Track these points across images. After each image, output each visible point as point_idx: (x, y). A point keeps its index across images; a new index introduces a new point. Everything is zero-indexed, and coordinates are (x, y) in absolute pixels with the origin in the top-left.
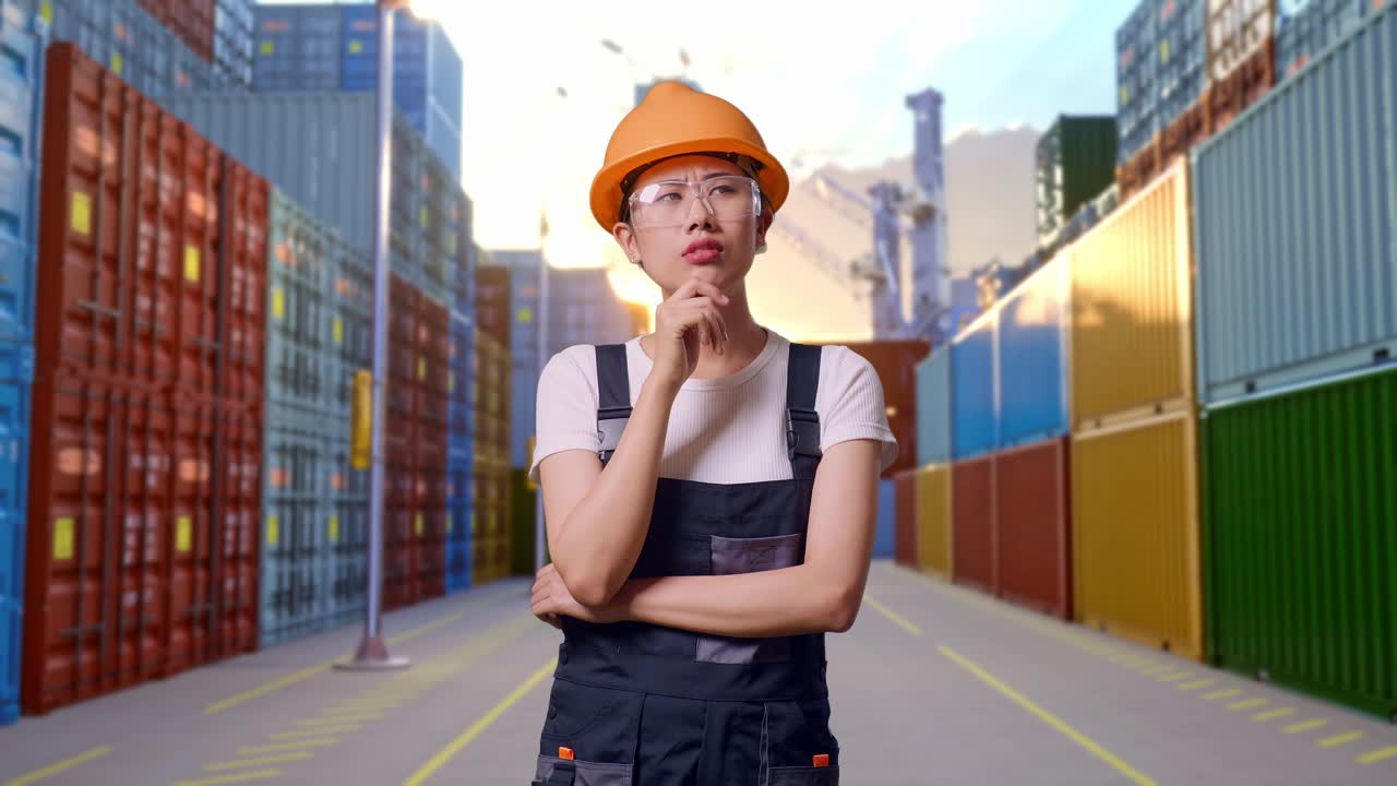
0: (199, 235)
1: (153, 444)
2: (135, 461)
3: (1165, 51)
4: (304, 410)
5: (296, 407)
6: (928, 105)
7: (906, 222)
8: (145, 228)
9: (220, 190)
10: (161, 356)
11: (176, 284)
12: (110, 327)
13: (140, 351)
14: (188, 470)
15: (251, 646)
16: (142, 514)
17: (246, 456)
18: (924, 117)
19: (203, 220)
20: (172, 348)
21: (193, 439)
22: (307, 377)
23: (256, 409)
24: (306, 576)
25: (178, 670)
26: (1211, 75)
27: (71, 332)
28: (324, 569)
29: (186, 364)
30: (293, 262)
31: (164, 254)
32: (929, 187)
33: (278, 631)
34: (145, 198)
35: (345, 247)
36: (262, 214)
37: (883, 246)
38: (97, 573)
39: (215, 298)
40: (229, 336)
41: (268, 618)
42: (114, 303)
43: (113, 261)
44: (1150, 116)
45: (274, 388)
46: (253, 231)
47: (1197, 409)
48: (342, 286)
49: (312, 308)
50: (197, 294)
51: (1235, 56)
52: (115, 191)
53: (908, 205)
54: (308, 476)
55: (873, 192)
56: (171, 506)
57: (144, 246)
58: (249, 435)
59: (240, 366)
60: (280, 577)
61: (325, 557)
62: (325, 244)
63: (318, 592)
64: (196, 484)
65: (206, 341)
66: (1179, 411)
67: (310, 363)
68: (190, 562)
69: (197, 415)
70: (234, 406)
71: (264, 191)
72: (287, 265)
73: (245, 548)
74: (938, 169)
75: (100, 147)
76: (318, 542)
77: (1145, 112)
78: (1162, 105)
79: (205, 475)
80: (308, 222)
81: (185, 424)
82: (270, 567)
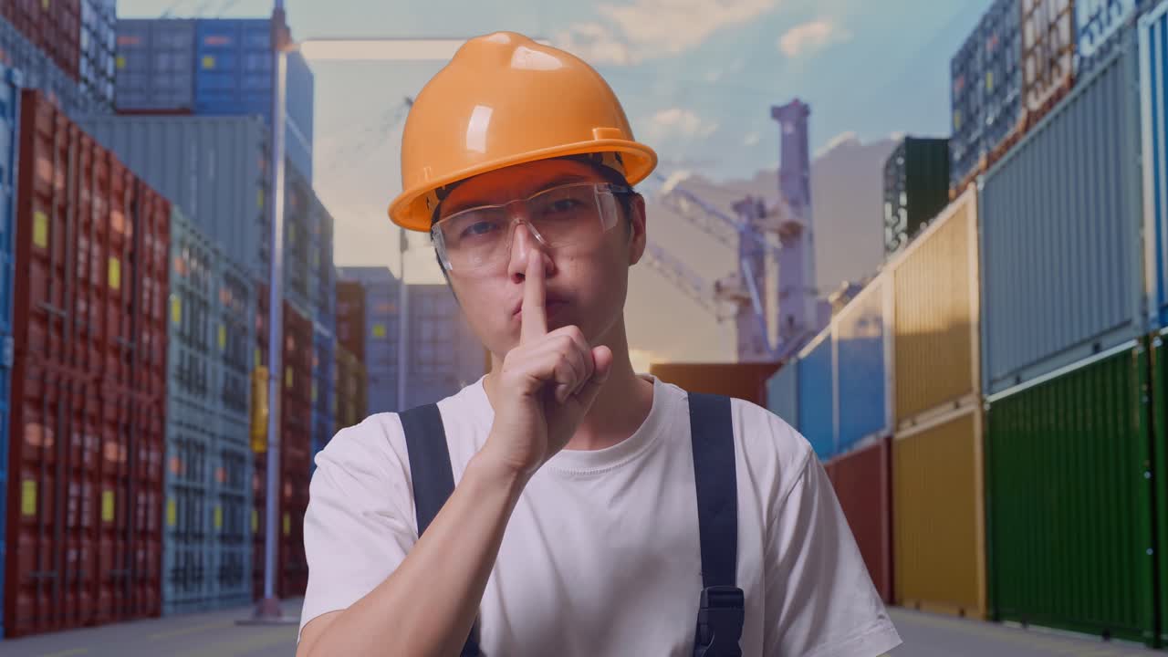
0: (119, 249)
1: (88, 428)
2: (76, 439)
3: (989, 81)
4: (195, 407)
5: (189, 404)
6: (795, 116)
7: (772, 240)
8: (83, 243)
9: (134, 210)
10: (93, 353)
11: (103, 290)
12: (60, 327)
13: (79, 347)
14: (112, 452)
15: (156, 613)
16: (80, 483)
17: (153, 445)
18: (790, 129)
19: (122, 236)
20: (101, 345)
21: (114, 425)
22: (198, 377)
23: (160, 403)
24: (197, 557)
25: (104, 622)
26: (1025, 105)
27: (34, 329)
28: (211, 554)
29: (111, 360)
30: (188, 274)
31: (95, 264)
32: (794, 203)
33: (175, 603)
34: (82, 218)
35: (228, 260)
36: (165, 230)
37: (747, 265)
38: (51, 530)
39: (130, 305)
40: (140, 337)
41: (169, 590)
42: (62, 306)
43: (61, 271)
44: (978, 142)
45: (173, 387)
46: (158, 246)
47: (982, 402)
48: (225, 295)
49: (202, 316)
50: (118, 301)
51: (1045, 90)
52: (63, 211)
53: (771, 222)
54: (198, 467)
55: (738, 207)
56: (100, 481)
57: (82, 257)
58: (155, 427)
59: (148, 364)
60: (177, 554)
61: (211, 543)
62: (212, 258)
63: (205, 573)
64: (117, 464)
65: (124, 340)
66: (970, 406)
67: (201, 364)
68: (112, 532)
69: (118, 405)
70: (144, 399)
71: (167, 211)
72: (184, 277)
73: (151, 525)
74: (805, 183)
75: (53, 176)
76: (206, 529)
77: (973, 138)
78: (988, 132)
79: (123, 458)
80: (199, 237)
81: (110, 412)
82: (170, 545)
